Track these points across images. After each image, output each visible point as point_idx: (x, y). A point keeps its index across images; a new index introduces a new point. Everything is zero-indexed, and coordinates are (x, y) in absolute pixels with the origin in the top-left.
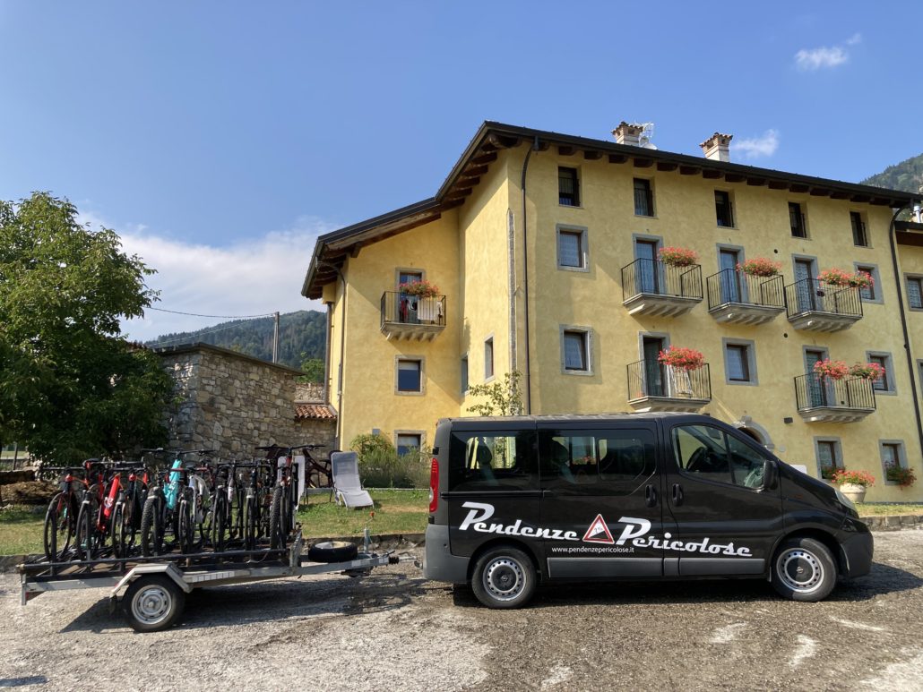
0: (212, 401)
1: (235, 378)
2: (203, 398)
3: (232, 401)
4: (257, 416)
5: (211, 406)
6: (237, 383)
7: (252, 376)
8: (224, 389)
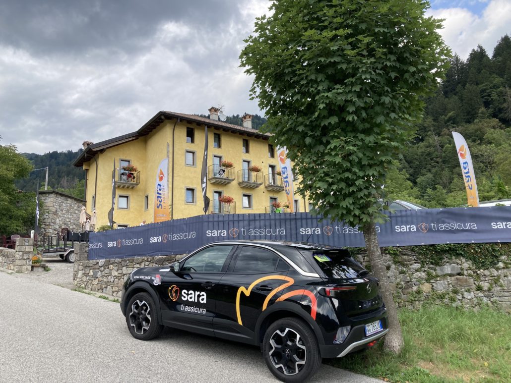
0: (56, 211)
1: (63, 202)
2: (53, 210)
3: (62, 211)
4: (70, 217)
5: (55, 213)
6: (64, 204)
7: (68, 202)
8: (60, 206)
